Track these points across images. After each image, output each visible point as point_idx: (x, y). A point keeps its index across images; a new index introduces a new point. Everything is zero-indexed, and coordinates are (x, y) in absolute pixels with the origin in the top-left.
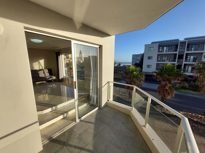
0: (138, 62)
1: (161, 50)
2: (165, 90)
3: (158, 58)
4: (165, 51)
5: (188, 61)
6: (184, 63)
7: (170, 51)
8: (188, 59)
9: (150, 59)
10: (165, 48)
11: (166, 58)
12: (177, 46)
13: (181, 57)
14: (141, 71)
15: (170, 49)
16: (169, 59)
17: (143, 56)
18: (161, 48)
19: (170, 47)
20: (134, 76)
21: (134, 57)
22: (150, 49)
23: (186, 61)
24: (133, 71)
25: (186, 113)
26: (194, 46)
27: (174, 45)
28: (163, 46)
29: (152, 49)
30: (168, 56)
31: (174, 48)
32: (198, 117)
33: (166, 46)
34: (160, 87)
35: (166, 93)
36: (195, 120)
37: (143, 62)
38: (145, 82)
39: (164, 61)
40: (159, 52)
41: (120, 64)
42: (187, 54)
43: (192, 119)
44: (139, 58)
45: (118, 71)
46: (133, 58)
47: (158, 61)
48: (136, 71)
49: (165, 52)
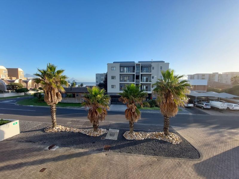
0: (102, 82)
1: (122, 70)
2: (132, 114)
3: (120, 78)
4: (125, 71)
5: (143, 81)
6: (141, 82)
7: (129, 71)
8: (143, 79)
9: (113, 79)
10: (125, 68)
11: (127, 79)
12: (134, 67)
13: (137, 77)
14: (106, 93)
15: (129, 70)
16: (129, 79)
17: (107, 76)
18: (122, 68)
19: (129, 68)
20: (98, 101)
21: (98, 76)
22: (112, 68)
23: (142, 81)
24: (96, 94)
25: (151, 133)
26: (145, 68)
27: (131, 66)
28: (124, 67)
29: (114, 68)
30: (128, 77)
31: (132, 68)
32: (161, 135)
33: (126, 67)
34: (127, 111)
35: (133, 117)
36: (159, 139)
37: (107, 82)
38: (111, 104)
39: (126, 81)
40: (121, 72)
41: (82, 85)
42: (141, 75)
43: (157, 138)
44: (103, 78)
45: (79, 94)
46: (97, 78)
47: (120, 81)
48: (100, 94)
49: (125, 73)
